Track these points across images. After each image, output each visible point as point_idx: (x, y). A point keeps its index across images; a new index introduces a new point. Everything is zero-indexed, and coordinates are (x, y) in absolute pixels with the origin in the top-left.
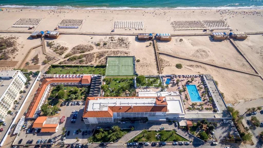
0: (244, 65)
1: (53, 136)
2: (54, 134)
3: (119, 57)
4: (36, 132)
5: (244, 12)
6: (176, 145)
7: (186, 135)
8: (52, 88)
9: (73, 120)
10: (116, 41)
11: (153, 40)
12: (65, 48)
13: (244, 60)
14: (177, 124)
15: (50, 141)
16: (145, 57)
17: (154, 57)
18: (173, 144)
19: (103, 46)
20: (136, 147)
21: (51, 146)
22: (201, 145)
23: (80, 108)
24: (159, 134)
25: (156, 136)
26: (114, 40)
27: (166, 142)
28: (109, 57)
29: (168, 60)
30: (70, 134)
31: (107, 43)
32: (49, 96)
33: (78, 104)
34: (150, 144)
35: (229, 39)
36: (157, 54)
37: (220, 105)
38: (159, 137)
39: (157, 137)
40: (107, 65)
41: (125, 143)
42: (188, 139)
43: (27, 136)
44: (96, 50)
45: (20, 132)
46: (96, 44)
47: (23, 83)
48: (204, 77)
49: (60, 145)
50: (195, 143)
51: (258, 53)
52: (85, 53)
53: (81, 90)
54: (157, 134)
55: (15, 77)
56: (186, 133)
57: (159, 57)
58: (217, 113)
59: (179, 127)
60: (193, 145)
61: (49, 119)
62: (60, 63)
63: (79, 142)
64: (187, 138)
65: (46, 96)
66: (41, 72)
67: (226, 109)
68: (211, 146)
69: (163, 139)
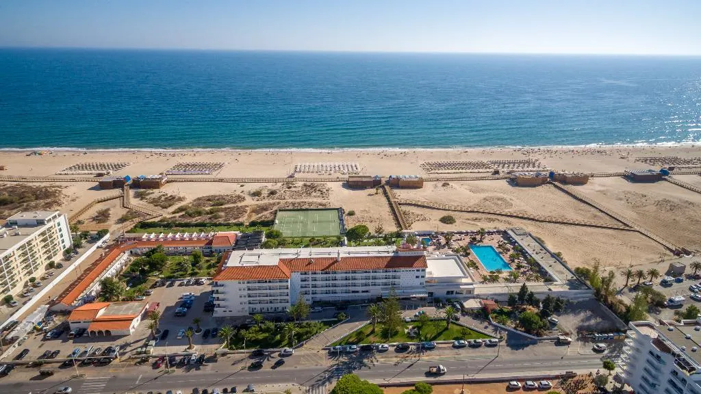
0: (595, 216)
1: (121, 342)
2: (125, 338)
3: (307, 210)
4: (72, 334)
5: (573, 151)
6: (461, 347)
7: (486, 327)
8: (133, 259)
9: (181, 309)
10: (300, 189)
11: (383, 187)
12: (177, 197)
13: (593, 209)
14: (458, 306)
15: (110, 350)
16: (367, 209)
17: (388, 209)
18: (454, 347)
19: (268, 196)
20: (354, 356)
21: (110, 362)
22: (531, 346)
23: (202, 290)
24: (414, 328)
25: (406, 331)
26: (295, 187)
27: (435, 343)
28: (280, 210)
29: (422, 213)
30: (170, 336)
31: (278, 191)
32: (123, 271)
33: (198, 283)
34: (392, 349)
35: (552, 183)
36: (394, 205)
37: (557, 271)
38: (415, 333)
39: (408, 333)
40: (277, 221)
41: (324, 349)
42: (493, 335)
43: (43, 344)
44: (250, 202)
45: (26, 338)
46: (252, 192)
47: (61, 245)
48: (510, 232)
49: (136, 358)
50: (513, 342)
51: (621, 199)
52: (223, 207)
53: (208, 261)
54: (407, 328)
55: (51, 224)
56: (486, 324)
57: (400, 209)
58: (556, 285)
59: (465, 312)
60: (508, 346)
61: (116, 307)
62: (161, 221)
63: (191, 351)
64: (489, 331)
65: (114, 271)
66: (112, 234)
67: (575, 278)
68: (556, 345)
69: (426, 338)
